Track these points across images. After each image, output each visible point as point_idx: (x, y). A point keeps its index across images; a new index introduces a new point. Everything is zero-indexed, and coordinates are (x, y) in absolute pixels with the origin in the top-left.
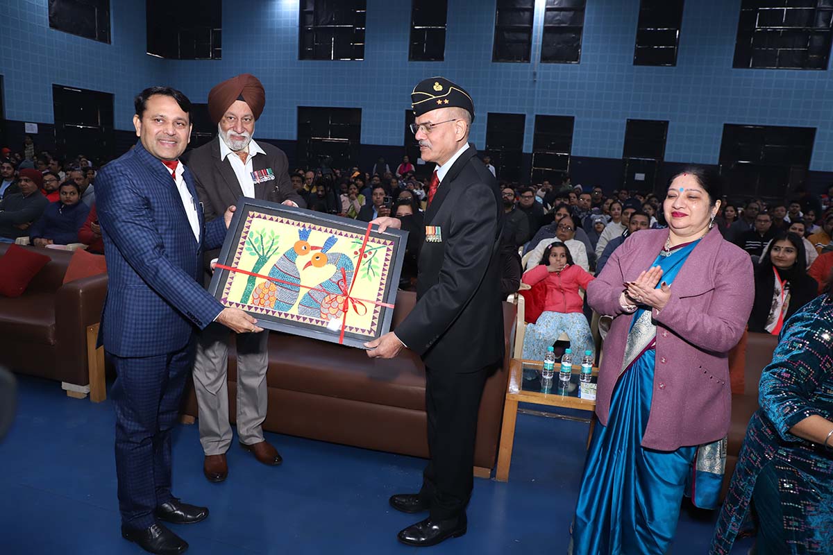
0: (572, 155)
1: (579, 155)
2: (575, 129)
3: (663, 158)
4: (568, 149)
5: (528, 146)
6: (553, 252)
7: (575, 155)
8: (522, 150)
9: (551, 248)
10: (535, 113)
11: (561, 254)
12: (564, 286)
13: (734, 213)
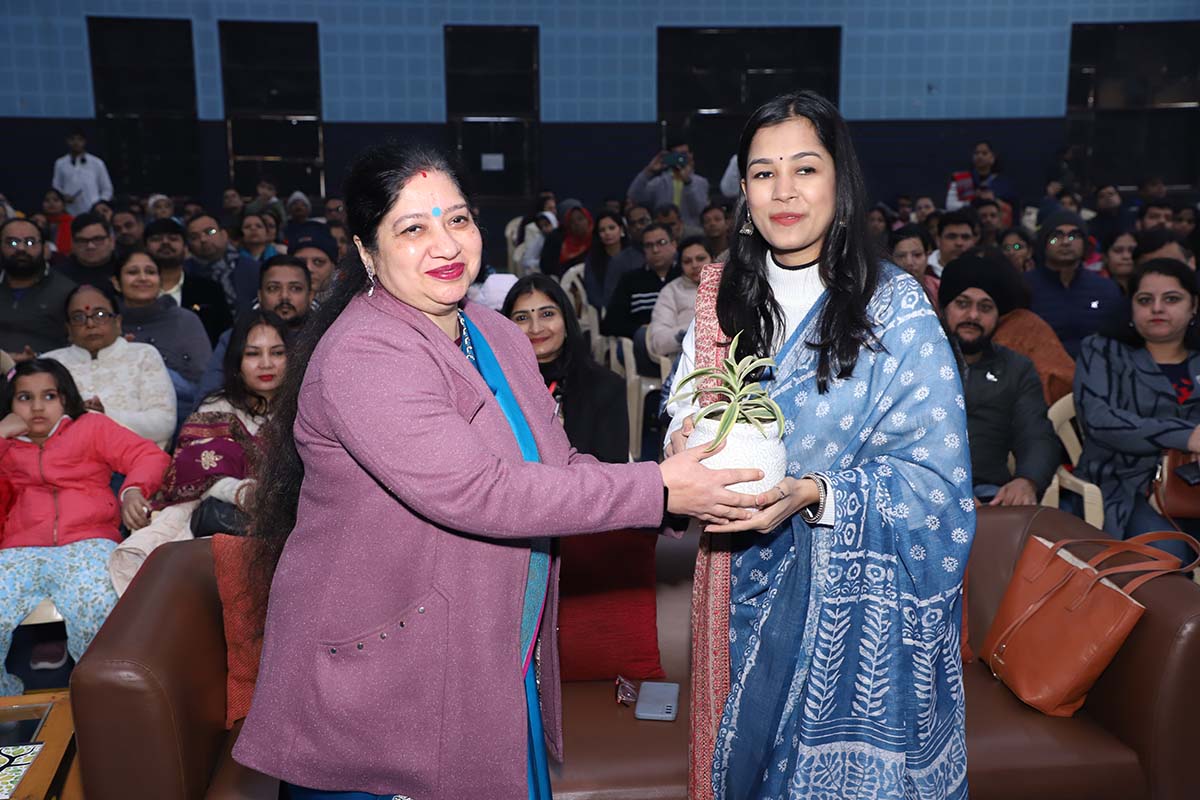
0: (326, 118)
1: (342, 117)
2: (323, 54)
3: (537, 114)
4: (312, 103)
5: (210, 102)
6: (20, 389)
7: (333, 119)
8: (195, 114)
9: (15, 377)
10: (216, 17)
11: (46, 392)
12: (53, 474)
13: (617, 229)
